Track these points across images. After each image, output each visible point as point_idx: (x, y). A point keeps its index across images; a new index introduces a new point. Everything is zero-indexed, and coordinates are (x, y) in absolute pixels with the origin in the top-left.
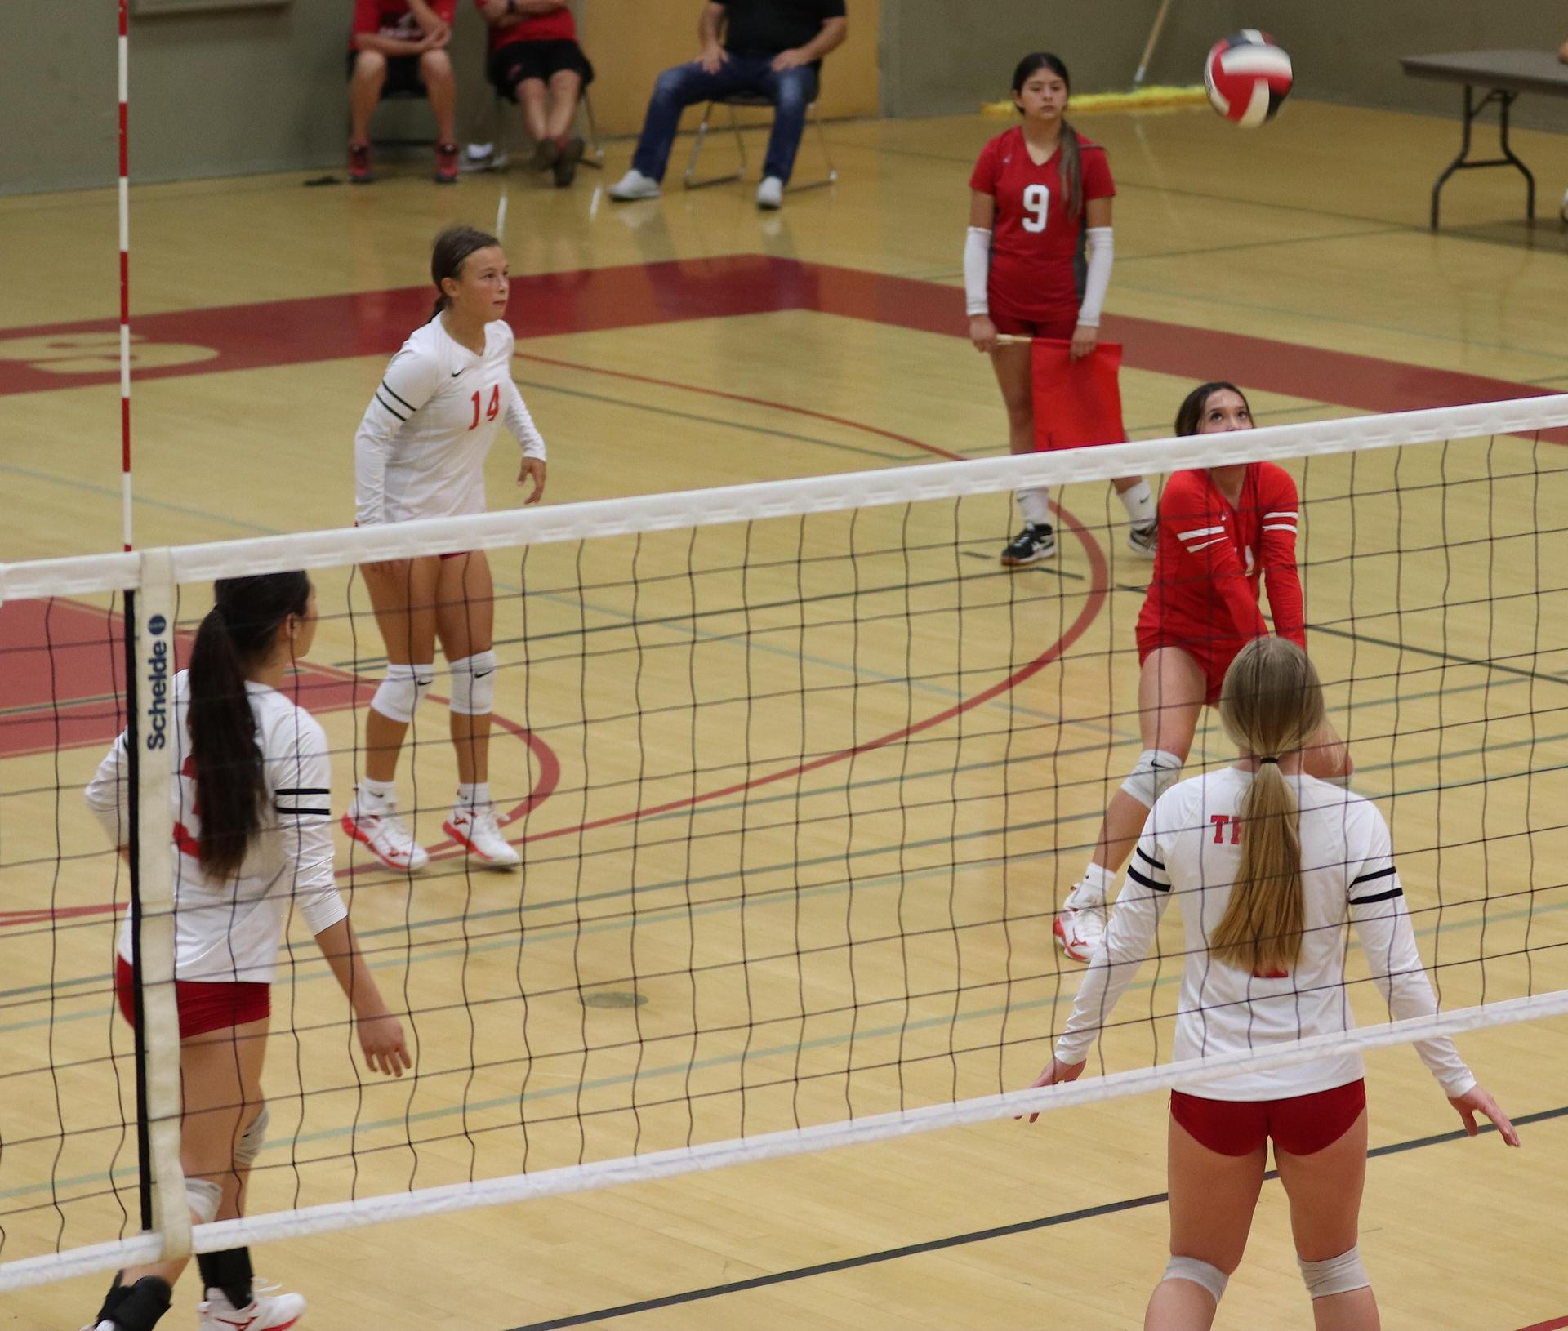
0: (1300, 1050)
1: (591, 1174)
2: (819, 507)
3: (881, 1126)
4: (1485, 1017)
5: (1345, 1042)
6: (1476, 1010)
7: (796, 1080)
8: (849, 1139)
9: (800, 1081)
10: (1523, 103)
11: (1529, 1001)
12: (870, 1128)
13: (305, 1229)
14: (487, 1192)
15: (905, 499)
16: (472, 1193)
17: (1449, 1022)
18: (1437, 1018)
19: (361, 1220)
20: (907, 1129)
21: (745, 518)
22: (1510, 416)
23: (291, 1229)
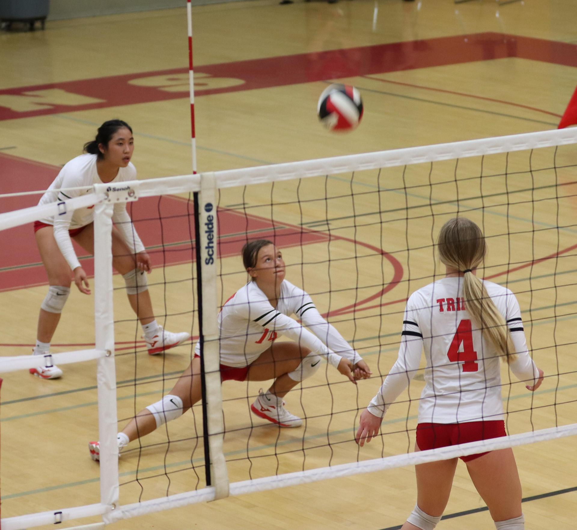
1: (413, 458)
2: (515, 149)
3: (547, 434)
7: (507, 413)
8: (532, 440)
9: (509, 414)
12: (542, 435)
13: (281, 485)
14: (366, 466)
15: (555, 144)
16: (358, 467)
19: (307, 480)
20: (559, 435)
21: (481, 154)
23: (275, 485)
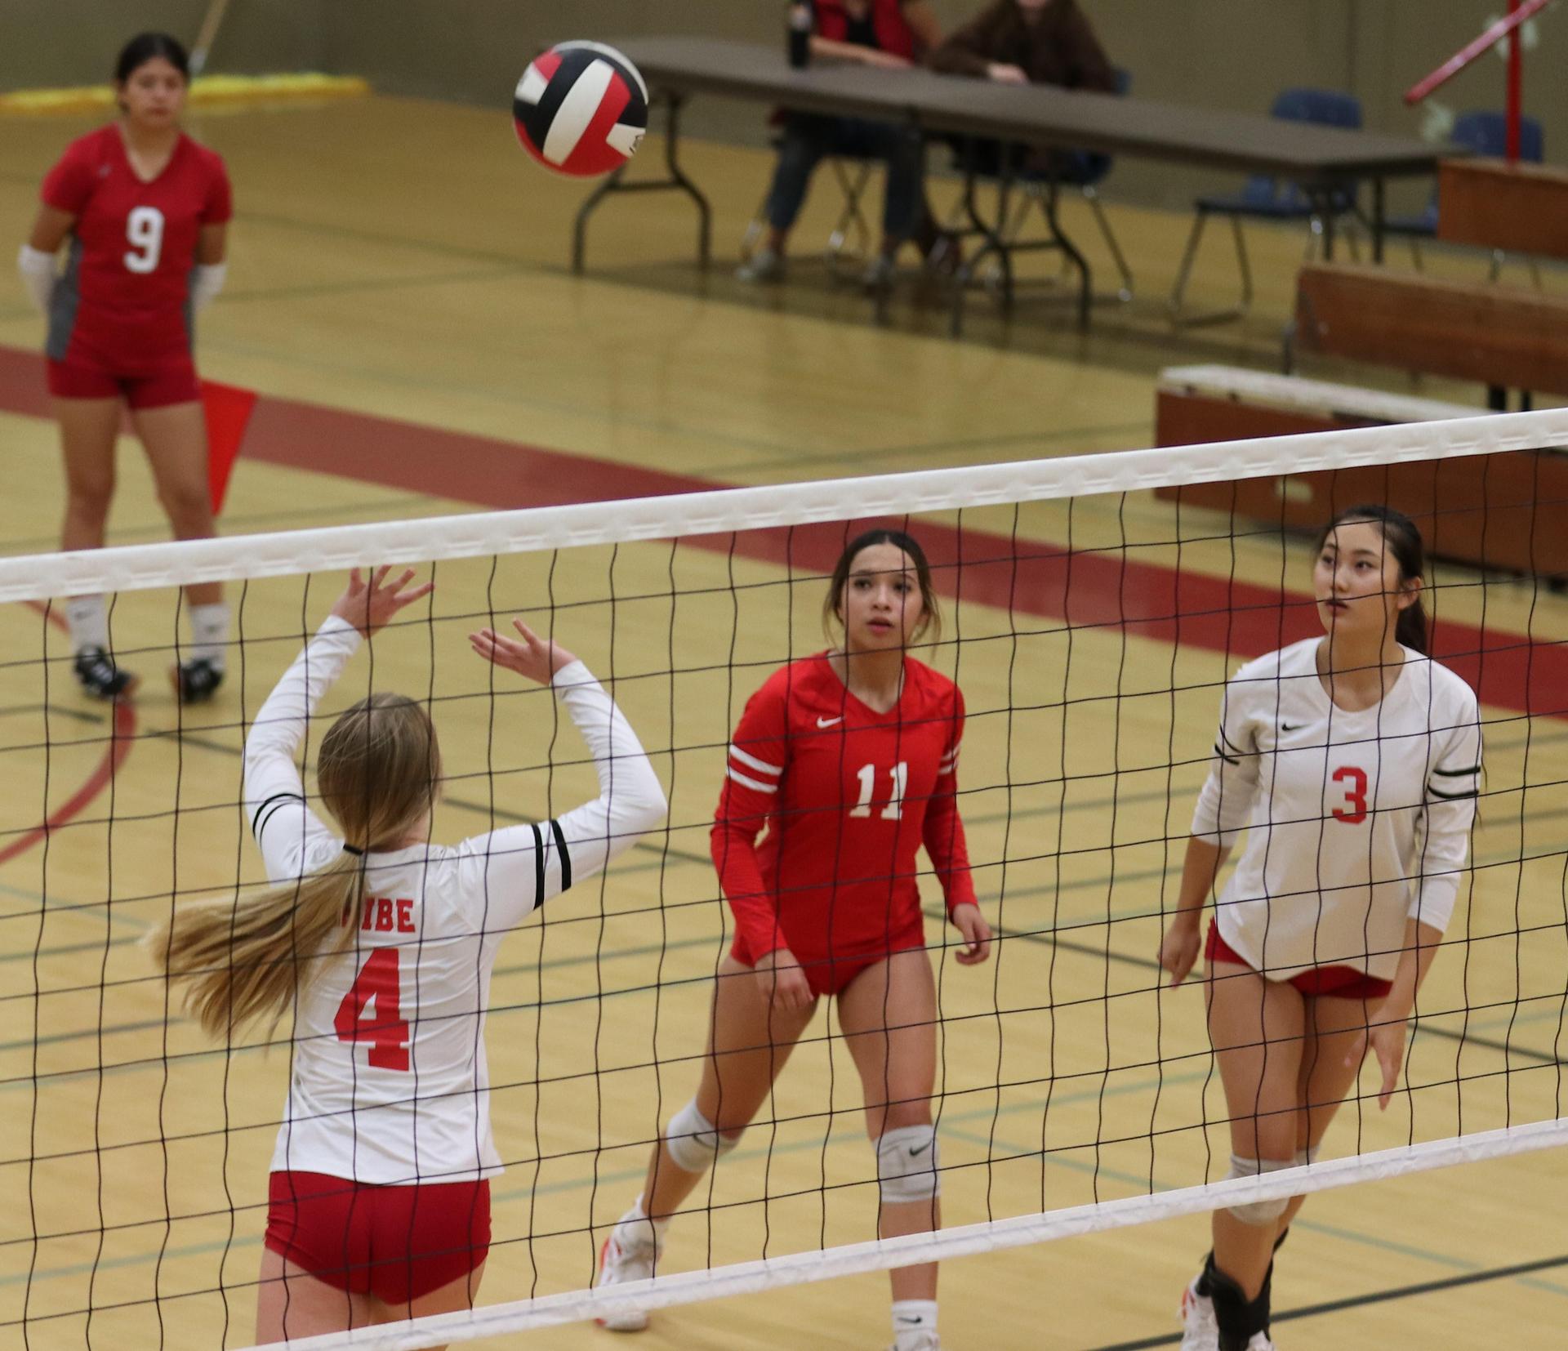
0: (351, 1343)
4: (595, 1304)
5: (411, 1334)
6: (583, 1294)
10: (698, 107)
11: (653, 1285)
17: (547, 1310)
18: (532, 1305)
22: (640, 519)
